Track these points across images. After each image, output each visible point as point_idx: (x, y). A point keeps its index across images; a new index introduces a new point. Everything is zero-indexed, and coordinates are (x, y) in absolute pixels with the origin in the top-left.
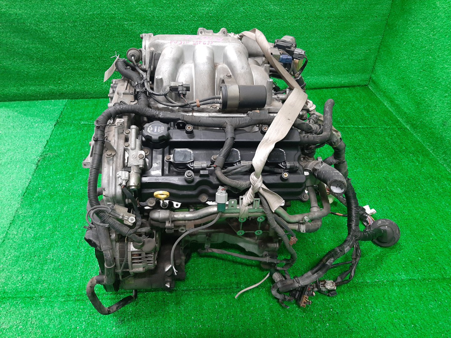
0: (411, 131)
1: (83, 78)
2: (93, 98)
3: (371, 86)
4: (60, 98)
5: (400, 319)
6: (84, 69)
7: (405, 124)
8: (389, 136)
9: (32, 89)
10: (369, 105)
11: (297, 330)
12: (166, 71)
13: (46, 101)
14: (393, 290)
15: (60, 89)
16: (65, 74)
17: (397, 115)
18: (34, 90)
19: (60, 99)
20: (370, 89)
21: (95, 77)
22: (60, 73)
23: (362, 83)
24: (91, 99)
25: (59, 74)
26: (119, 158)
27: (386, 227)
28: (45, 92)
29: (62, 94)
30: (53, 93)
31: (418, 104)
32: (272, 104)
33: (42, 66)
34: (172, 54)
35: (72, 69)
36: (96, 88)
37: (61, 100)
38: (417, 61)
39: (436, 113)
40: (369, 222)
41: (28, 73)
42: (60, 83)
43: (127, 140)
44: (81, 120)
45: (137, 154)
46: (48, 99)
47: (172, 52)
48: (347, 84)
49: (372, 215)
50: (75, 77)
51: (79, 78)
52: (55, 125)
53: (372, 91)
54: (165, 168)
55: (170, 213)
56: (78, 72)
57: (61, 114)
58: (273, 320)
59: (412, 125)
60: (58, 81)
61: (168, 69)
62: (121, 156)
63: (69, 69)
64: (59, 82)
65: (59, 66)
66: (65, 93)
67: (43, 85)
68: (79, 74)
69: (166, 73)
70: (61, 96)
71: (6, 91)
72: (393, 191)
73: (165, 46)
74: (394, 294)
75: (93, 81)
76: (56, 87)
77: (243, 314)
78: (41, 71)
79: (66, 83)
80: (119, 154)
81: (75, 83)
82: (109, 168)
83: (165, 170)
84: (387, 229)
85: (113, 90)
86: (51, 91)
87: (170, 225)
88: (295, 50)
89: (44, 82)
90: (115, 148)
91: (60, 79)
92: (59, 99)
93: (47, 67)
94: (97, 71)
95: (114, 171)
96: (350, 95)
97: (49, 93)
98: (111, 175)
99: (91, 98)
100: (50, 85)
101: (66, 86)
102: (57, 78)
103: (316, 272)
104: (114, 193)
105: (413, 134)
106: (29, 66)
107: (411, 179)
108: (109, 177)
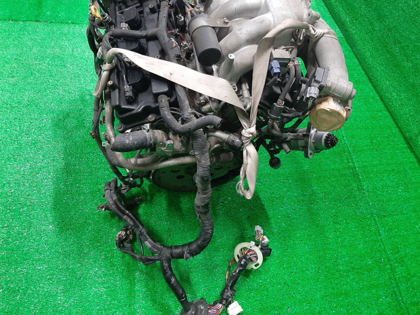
1: (366, 33)
2: (354, 53)
6: (373, 27)
9: (340, 9)
15: (349, 26)
16: (362, 19)
18: (340, 11)
21: (371, 40)
25: (360, 15)
30: (344, 24)
36: (363, 48)
42: (353, 22)
50: (364, 27)
51: (365, 30)
56: (368, 26)
60: (354, 20)
66: (348, 31)
67: (346, 13)
68: (367, 28)
70: (345, 31)
75: (367, 42)
76: (349, 22)
79: (356, 26)
81: (359, 32)
86: (345, 22)
89: (349, 12)
91: (356, 19)
94: (377, 37)
97: (342, 21)
100: (348, 17)
101: (354, 28)
102: (357, 16)
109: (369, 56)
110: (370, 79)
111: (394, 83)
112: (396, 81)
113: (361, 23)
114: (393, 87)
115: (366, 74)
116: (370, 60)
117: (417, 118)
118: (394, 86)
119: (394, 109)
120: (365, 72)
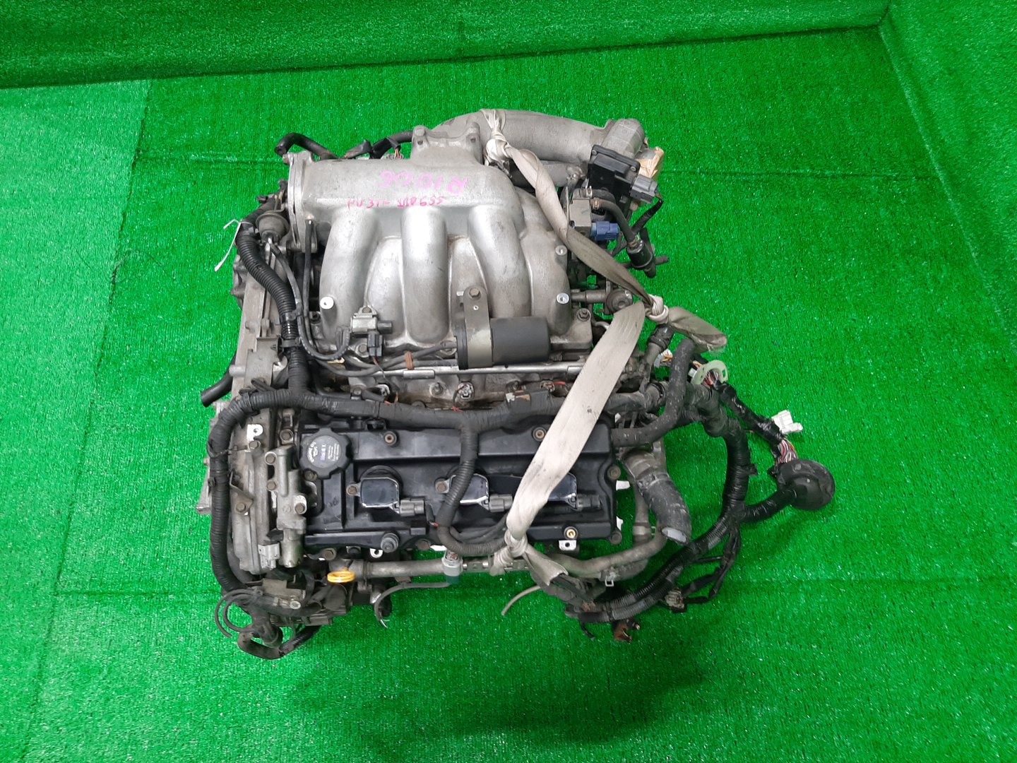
0: (945, 189)
1: (179, 31)
2: (207, 74)
3: (886, 33)
4: (133, 77)
5: (792, 660)
6: (176, 11)
7: (937, 167)
8: (888, 204)
9: (67, 59)
10: (864, 100)
11: (605, 671)
12: (341, 285)
13: (103, 84)
14: (794, 600)
15: (129, 59)
16: (135, 25)
17: (926, 134)
18: (72, 62)
19: (135, 79)
20: (880, 39)
21: (205, 29)
22: (123, 22)
23: (864, 22)
24: (205, 77)
25: (121, 24)
26: (260, 507)
27: (808, 481)
28: (97, 66)
29: (136, 68)
30: (116, 67)
31: (972, 137)
32: (568, 333)
33: (79, 9)
34: (352, 243)
35: (148, 13)
36: (210, 53)
37: (137, 82)
38: (996, 23)
39: (1002, 177)
40: (782, 452)
41: (49, 25)
42: (126, 45)
43: (271, 472)
44: (188, 147)
45: (292, 503)
46: (108, 80)
47: (353, 237)
48: (825, 26)
49: (793, 436)
50: (159, 29)
51: (168, 31)
52: (134, 165)
53: (884, 47)
54: (348, 506)
55: (364, 567)
56: (164, 19)
57: (143, 127)
58: (565, 651)
59: (952, 178)
60: (122, 41)
61: (346, 279)
62: (263, 503)
63: (141, 13)
64: (125, 42)
65: (118, 8)
66: (142, 66)
67: (90, 50)
68: (168, 23)
69: (341, 289)
70: (135, 72)
71: (9, 64)
72: (854, 368)
73: (338, 212)
74: (795, 609)
75: (201, 37)
76: (121, 53)
77: (514, 638)
78: (78, 19)
79: (141, 43)
80: (260, 499)
81: (162, 44)
82: (244, 526)
83: (347, 511)
84: (807, 485)
85: (240, 279)
86: (112, 63)
87: (364, 588)
88: (636, 183)
89: (91, 43)
90: (251, 490)
91: (125, 36)
92: (132, 80)
93: (90, 10)
94: (207, 15)
95: (254, 535)
96: (827, 60)
97: (106, 67)
98: (249, 541)
99: (202, 74)
100: (105, 50)
101: (142, 50)
102: (118, 32)
103: (645, 596)
104: (258, 569)
105: (947, 198)
106: (47, 10)
107: (905, 334)
108: (246, 541)
109: (238, 48)
110: (292, 70)
111: (335, 30)
112: (333, 23)
113: (144, 30)
114: (341, 36)
115: (274, 71)
116: (250, 52)
117: (431, 23)
118: (340, 33)
119: (388, 53)
120: (268, 71)
